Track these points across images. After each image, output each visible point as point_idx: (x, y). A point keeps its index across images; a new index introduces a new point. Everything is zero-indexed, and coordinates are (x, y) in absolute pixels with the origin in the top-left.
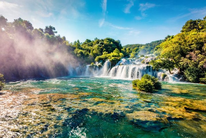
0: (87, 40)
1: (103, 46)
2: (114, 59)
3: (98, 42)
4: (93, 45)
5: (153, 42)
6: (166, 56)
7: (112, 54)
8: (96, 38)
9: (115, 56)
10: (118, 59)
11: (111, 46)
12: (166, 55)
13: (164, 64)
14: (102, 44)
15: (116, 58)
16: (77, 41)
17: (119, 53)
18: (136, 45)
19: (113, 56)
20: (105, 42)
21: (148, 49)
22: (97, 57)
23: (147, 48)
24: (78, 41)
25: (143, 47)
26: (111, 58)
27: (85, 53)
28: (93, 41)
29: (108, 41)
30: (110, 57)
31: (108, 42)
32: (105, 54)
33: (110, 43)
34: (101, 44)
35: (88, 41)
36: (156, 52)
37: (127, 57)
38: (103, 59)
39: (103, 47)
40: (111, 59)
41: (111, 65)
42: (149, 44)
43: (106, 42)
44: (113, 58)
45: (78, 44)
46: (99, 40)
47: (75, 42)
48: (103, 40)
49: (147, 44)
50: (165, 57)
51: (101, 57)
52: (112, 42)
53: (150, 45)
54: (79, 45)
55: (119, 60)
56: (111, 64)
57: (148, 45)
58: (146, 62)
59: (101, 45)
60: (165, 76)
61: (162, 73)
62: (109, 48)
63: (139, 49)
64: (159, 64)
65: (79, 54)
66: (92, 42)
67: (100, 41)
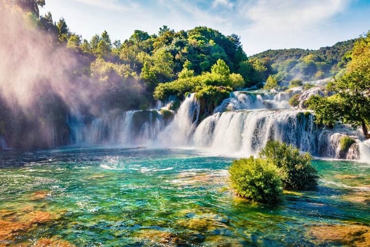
0: (137, 31)
1: (185, 50)
2: (209, 91)
3: (168, 41)
4: (152, 48)
5: (339, 43)
6: (354, 82)
7: (204, 77)
8: (165, 27)
9: (215, 83)
10: (223, 91)
11: (208, 51)
12: (354, 79)
13: (348, 109)
14: (181, 44)
15: (216, 89)
16: (100, 36)
17: (227, 74)
18: (293, 51)
19: (208, 83)
20: (191, 41)
21: (322, 63)
22: (161, 85)
23: (319, 59)
24: (105, 35)
25: (309, 56)
26: (201, 89)
27: (123, 72)
28: (155, 37)
29: (199, 36)
30: (200, 85)
31: (198, 39)
32: (184, 77)
33: (207, 42)
34: (178, 44)
35: (140, 36)
36: (341, 71)
37: (255, 87)
38: (177, 92)
39: (184, 54)
40: (200, 93)
41: (201, 111)
42: (328, 48)
43: (195, 40)
44: (206, 89)
45: (103, 44)
46: (172, 33)
47: (96, 39)
48: (184, 34)
49: (324, 50)
50: (351, 84)
51: (172, 85)
52: (211, 41)
53: (333, 52)
54: (107, 49)
55: (226, 96)
56: (201, 107)
57: (325, 53)
58: (301, 102)
59: (177, 49)
60: (349, 143)
61: (344, 136)
62: (203, 59)
63: (297, 63)
64: (334, 107)
65: (103, 76)
66: (152, 39)
67: (176, 36)
